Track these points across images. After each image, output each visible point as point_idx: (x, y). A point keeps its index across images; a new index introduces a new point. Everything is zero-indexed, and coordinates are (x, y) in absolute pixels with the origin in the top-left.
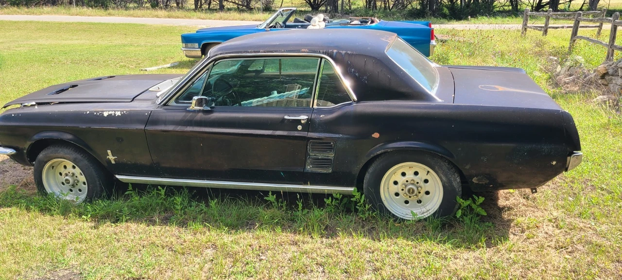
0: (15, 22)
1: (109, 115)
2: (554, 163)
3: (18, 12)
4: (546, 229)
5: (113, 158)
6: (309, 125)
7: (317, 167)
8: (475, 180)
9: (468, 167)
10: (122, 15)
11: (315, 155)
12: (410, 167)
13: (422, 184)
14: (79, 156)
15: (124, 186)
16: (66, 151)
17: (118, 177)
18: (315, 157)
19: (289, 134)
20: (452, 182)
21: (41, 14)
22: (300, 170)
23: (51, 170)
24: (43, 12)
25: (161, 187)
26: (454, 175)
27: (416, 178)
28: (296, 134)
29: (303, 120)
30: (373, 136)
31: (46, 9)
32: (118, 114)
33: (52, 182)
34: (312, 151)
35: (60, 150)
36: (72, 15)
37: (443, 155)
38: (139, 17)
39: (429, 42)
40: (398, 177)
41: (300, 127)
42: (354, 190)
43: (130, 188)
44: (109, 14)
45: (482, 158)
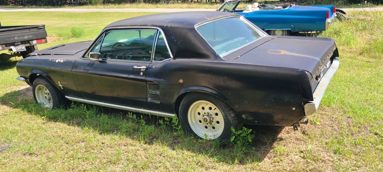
0: (109, 13)
1: (59, 62)
2: (294, 109)
3: (114, 7)
4: (293, 157)
5: (62, 86)
6: (147, 72)
7: (154, 99)
8: (244, 116)
9: (237, 107)
10: (164, 8)
11: (151, 92)
12: (206, 104)
13: (214, 116)
14: (48, 84)
15: (70, 102)
16: (43, 80)
17: (66, 97)
18: (151, 93)
19: (136, 78)
20: (228, 117)
21: (124, 8)
22: (145, 100)
23: (40, 91)
24: (125, 7)
25: (84, 104)
26: (229, 112)
27: (210, 112)
28: (139, 78)
29: (143, 69)
30: (180, 81)
31: (128, 5)
32: (62, 61)
33: (41, 96)
34: (149, 89)
35: (40, 80)
36: (139, 8)
37: (219, 98)
38: (172, 8)
39: (325, 20)
40: (200, 110)
41: (142, 74)
42: (175, 116)
43: (73, 104)
44: (157, 7)
45: (244, 101)
